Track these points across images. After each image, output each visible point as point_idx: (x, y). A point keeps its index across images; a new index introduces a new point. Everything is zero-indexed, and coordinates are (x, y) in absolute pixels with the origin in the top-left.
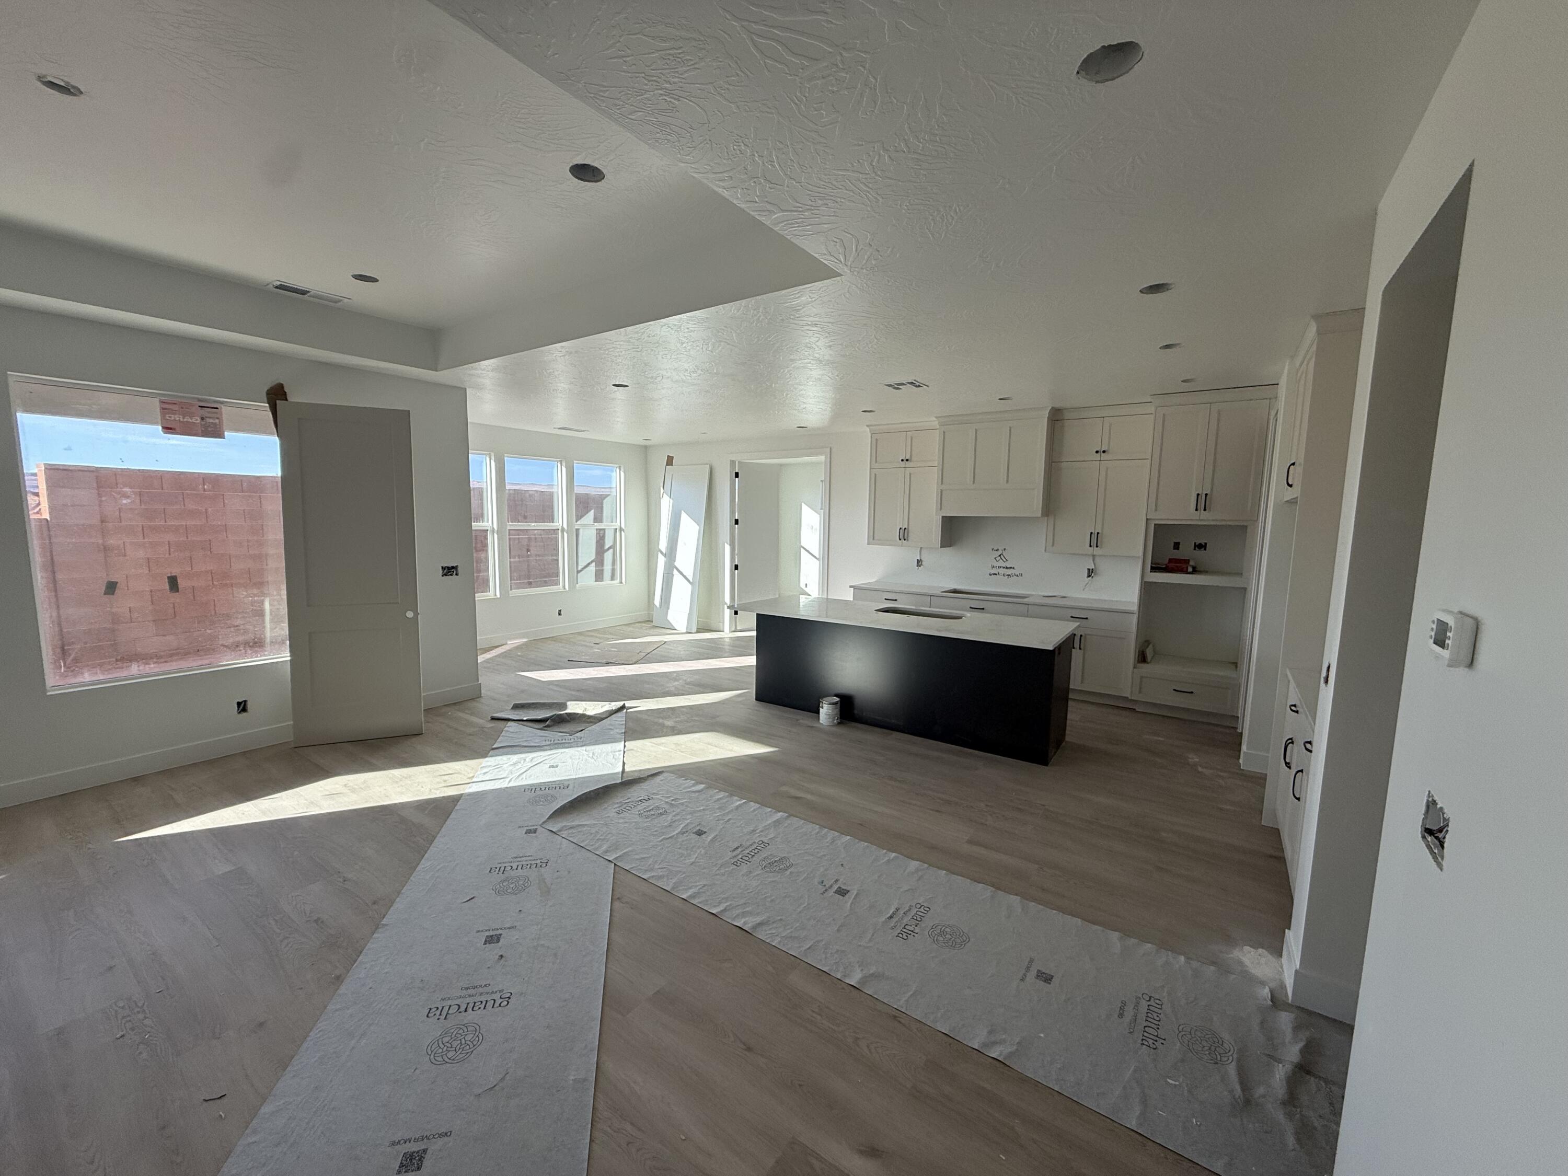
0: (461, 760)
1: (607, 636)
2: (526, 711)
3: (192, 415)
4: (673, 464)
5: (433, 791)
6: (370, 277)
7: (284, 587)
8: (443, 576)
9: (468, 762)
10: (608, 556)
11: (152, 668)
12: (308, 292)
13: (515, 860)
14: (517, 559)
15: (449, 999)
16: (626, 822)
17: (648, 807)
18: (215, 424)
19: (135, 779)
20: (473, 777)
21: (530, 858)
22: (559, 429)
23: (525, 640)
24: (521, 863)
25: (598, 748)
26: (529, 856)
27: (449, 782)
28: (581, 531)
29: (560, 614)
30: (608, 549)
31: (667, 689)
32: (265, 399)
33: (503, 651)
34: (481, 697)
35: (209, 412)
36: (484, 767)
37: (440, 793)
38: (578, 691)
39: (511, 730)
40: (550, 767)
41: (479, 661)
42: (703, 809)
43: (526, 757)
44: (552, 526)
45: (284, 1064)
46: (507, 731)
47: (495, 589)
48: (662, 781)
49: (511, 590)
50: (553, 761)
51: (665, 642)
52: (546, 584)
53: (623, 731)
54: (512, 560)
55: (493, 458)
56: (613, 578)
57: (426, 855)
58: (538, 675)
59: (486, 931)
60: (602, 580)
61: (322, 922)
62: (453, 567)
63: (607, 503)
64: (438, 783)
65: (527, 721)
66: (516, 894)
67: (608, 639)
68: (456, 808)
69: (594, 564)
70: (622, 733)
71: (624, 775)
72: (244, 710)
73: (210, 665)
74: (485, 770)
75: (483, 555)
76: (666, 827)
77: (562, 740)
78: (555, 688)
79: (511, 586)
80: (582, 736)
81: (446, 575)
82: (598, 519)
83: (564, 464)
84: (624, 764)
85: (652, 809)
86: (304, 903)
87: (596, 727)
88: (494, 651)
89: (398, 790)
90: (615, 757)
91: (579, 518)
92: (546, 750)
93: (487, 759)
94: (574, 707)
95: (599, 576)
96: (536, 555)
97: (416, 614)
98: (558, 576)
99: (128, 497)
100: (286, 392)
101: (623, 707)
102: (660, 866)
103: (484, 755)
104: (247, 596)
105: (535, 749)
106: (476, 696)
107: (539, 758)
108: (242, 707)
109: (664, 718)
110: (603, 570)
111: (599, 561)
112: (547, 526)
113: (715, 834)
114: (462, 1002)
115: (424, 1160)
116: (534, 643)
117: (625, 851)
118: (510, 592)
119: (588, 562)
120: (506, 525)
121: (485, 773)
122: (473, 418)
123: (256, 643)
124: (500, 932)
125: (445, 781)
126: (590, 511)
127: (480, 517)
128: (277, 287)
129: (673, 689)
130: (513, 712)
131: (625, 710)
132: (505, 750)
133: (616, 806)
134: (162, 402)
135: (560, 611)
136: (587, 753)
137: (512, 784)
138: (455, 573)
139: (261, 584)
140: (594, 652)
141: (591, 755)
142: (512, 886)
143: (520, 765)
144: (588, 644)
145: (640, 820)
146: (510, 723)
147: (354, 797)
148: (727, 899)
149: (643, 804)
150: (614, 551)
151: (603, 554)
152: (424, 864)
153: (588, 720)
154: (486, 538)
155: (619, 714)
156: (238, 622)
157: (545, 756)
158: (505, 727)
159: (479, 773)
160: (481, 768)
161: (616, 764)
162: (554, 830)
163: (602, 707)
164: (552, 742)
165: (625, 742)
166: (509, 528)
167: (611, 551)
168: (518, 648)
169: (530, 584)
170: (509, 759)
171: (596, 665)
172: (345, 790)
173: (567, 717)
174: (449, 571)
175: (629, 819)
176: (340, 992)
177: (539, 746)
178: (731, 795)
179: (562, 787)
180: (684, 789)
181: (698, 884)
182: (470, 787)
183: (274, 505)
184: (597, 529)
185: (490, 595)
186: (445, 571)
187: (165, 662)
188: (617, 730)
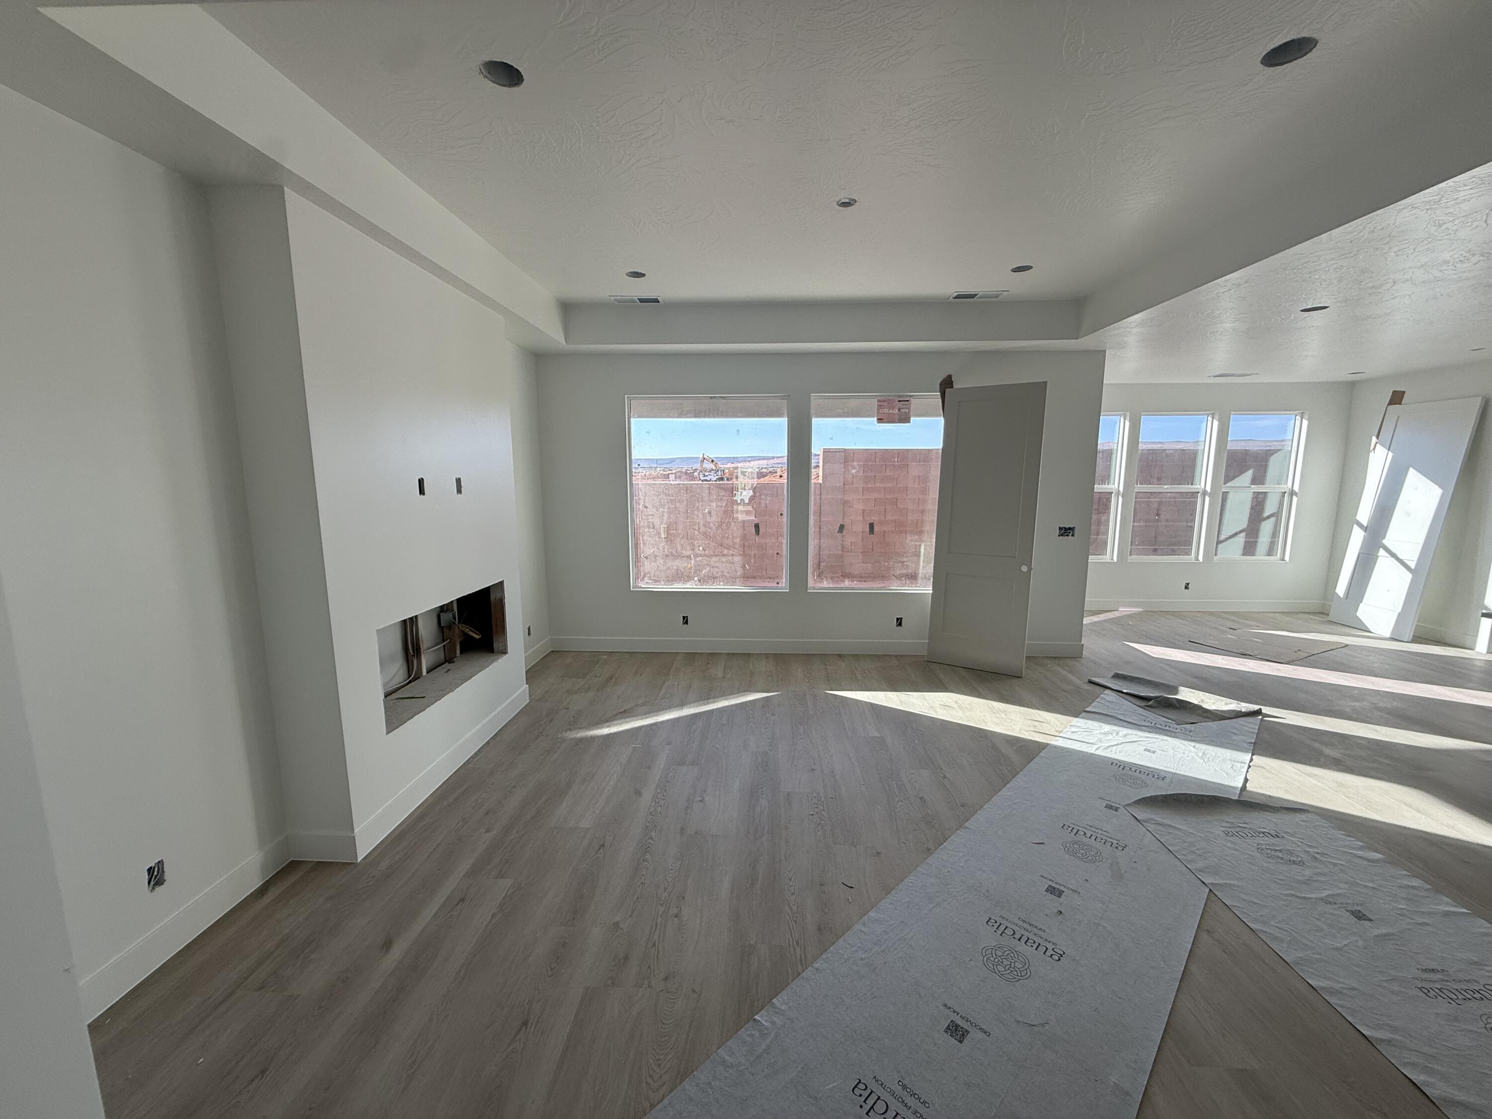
0: (1053, 712)
1: (1249, 622)
2: (1128, 683)
3: (893, 408)
4: (1403, 403)
5: (1023, 731)
6: (1026, 266)
7: (934, 536)
8: (1059, 536)
9: (1059, 716)
10: (1266, 528)
11: (855, 584)
12: (976, 295)
13: (1090, 828)
14: (1142, 524)
15: (1007, 920)
16: (1237, 850)
17: (1274, 845)
18: (905, 413)
19: (840, 655)
20: (1061, 731)
21: (1106, 834)
22: (1215, 376)
23: (1140, 610)
24: (1096, 835)
25: (1212, 750)
26: (1106, 831)
27: (1038, 729)
28: (1231, 496)
29: (1186, 588)
30: (1268, 517)
31: (1338, 708)
32: (938, 389)
33: (1114, 616)
34: (1081, 657)
35: (903, 405)
36: (1072, 726)
37: (1028, 735)
38: (1196, 677)
39: (1108, 698)
40: (1145, 750)
41: (1084, 622)
42: (1374, 888)
43: (1119, 731)
44: (1192, 489)
45: (887, 890)
46: (1103, 698)
47: (1112, 553)
48: (1303, 821)
49: (1130, 555)
50: (1150, 745)
51: (1347, 645)
52: (1173, 552)
53: (1253, 741)
54: (1136, 524)
55: (1128, 418)
56: (1270, 552)
57: (1008, 786)
58: (1148, 649)
59: (1050, 880)
60: (1253, 554)
61: (925, 801)
62: (1070, 529)
63: (1274, 463)
64: (1029, 726)
65: (1127, 694)
66: (1085, 862)
67: (1250, 626)
68: (1040, 754)
69: (1243, 534)
70: (1251, 743)
71: (1244, 793)
72: (900, 624)
73: (883, 588)
74: (1074, 729)
75: (1103, 519)
76: (1298, 882)
77: (1166, 726)
78: (1167, 668)
79: (1131, 551)
80: (1193, 729)
81: (1062, 535)
82: (1258, 479)
83: (1217, 417)
84: (1246, 780)
85: (1280, 851)
86: (915, 781)
87: (1214, 725)
88: (1102, 615)
89: (994, 720)
90: (1234, 768)
91: (1228, 479)
92: (1145, 731)
93: (1077, 719)
94: (1186, 694)
95: (1249, 549)
96: (1167, 520)
97: (1030, 569)
98: (1190, 544)
99: (855, 468)
100: (952, 382)
101: (1258, 712)
102: (1276, 925)
103: (1076, 715)
104: (911, 541)
105: (1130, 725)
106: (1076, 654)
107: (1135, 736)
108: (899, 622)
109: (1326, 744)
110: (1256, 542)
111: (1252, 531)
112: (1187, 488)
113: (1391, 931)
114: (1018, 931)
115: (966, 1038)
116: (1149, 614)
117: (1228, 882)
118: (1129, 557)
119: (1235, 531)
120: (1134, 487)
121: (1073, 732)
122: (1109, 379)
123: (912, 576)
124: (1062, 888)
125: (1035, 726)
126: (1249, 469)
127: (1106, 479)
128: (956, 298)
129: (1348, 710)
130: (1113, 681)
131: (1260, 717)
132: (1097, 716)
133: (1227, 825)
134: (879, 401)
135: (1188, 584)
136: (1195, 750)
137: (1098, 752)
138: (1071, 534)
139: (921, 533)
140: (1228, 637)
141: (1201, 755)
142: (1082, 852)
143: (1110, 737)
144: (1220, 627)
145: (1258, 856)
146: (1107, 692)
147: (960, 713)
148: (1395, 1029)
149: (1266, 838)
150: (1277, 520)
151: (1260, 523)
152: (1005, 792)
153: (1205, 714)
154: (1110, 498)
155: (1250, 719)
156: (905, 559)
157: (1141, 737)
158: (1101, 694)
159: (1067, 729)
160: (1071, 725)
161: (1234, 777)
162: (1138, 818)
163: (1226, 704)
164: (1153, 725)
165: (1253, 755)
166: (1136, 490)
167: (1273, 519)
168: (1130, 616)
169: (1155, 552)
170: (1101, 727)
171: (1228, 653)
172: (955, 705)
173: (1176, 703)
174: (1066, 531)
175: (1241, 848)
176: (927, 861)
177: (1135, 724)
178: (1438, 891)
179: (1156, 776)
180: (1344, 846)
181: (1341, 980)
182: (1057, 740)
183: (935, 473)
184: (1254, 492)
185: (1107, 558)
186: (1062, 532)
187: (865, 581)
188: (1244, 738)
